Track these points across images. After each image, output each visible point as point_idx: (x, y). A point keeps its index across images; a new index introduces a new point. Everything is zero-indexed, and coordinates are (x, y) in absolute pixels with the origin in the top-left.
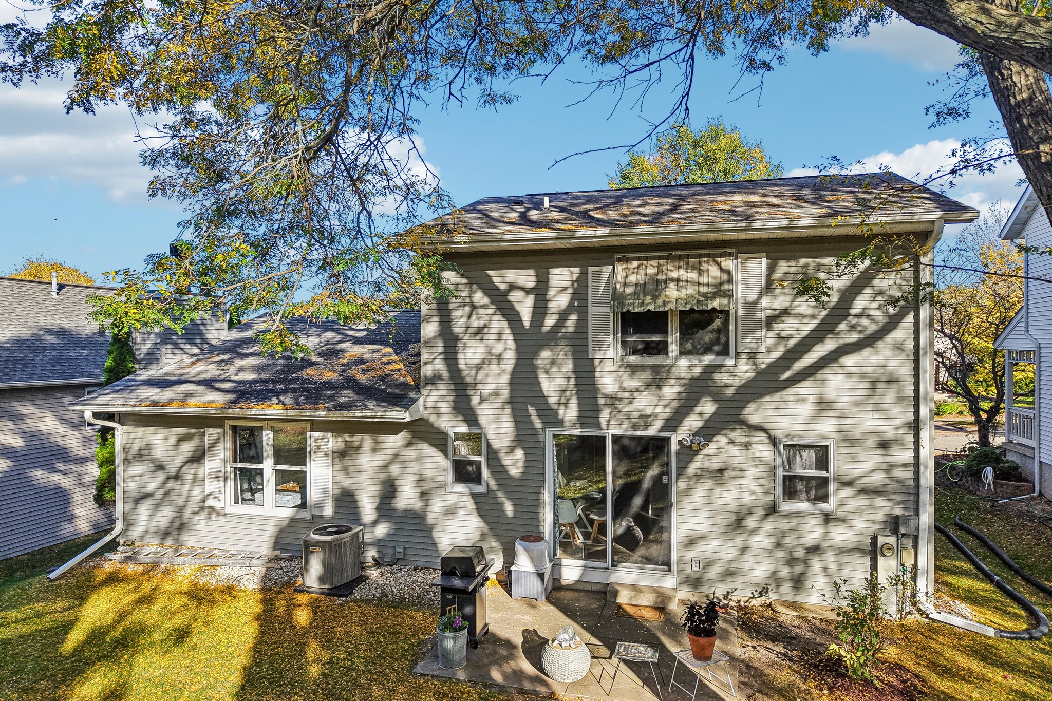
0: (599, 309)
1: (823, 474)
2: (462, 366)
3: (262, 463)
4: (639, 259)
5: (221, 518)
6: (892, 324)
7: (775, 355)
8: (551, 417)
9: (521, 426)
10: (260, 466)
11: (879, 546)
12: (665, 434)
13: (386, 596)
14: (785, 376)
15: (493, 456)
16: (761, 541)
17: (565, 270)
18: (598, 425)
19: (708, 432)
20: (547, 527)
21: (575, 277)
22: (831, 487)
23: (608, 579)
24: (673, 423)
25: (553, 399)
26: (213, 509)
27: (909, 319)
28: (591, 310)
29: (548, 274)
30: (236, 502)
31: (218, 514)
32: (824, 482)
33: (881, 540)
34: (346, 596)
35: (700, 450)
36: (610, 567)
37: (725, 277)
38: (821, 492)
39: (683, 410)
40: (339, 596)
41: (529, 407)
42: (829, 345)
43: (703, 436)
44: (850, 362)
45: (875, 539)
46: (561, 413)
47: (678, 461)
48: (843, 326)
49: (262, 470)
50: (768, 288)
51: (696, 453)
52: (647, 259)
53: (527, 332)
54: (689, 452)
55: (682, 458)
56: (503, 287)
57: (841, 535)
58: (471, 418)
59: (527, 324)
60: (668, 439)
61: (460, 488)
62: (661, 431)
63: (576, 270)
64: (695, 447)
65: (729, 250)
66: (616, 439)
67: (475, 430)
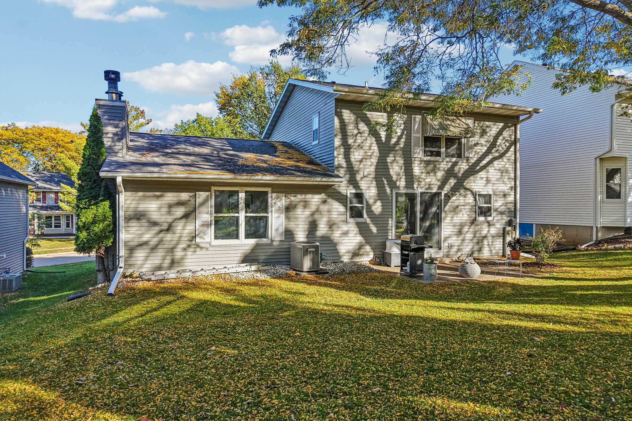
0: (417, 135)
1: (490, 205)
3: (238, 213)
6: (508, 149)
9: (380, 189)
10: (236, 215)
14: (478, 168)
15: (368, 205)
16: (469, 236)
17: (400, 115)
18: (413, 188)
20: (393, 236)
21: (406, 119)
22: (492, 211)
24: (441, 187)
25: (394, 178)
27: (513, 147)
28: (413, 135)
29: (393, 116)
30: (217, 239)
32: (489, 209)
33: (507, 228)
35: (451, 197)
39: (445, 181)
41: (384, 180)
42: (490, 157)
44: (496, 163)
45: (504, 229)
46: (398, 183)
47: (444, 203)
48: (495, 149)
49: (239, 217)
53: (384, 144)
54: (448, 198)
55: (446, 201)
57: (493, 231)
58: (356, 185)
59: (383, 139)
60: (440, 194)
61: (353, 221)
62: (437, 190)
63: (406, 116)
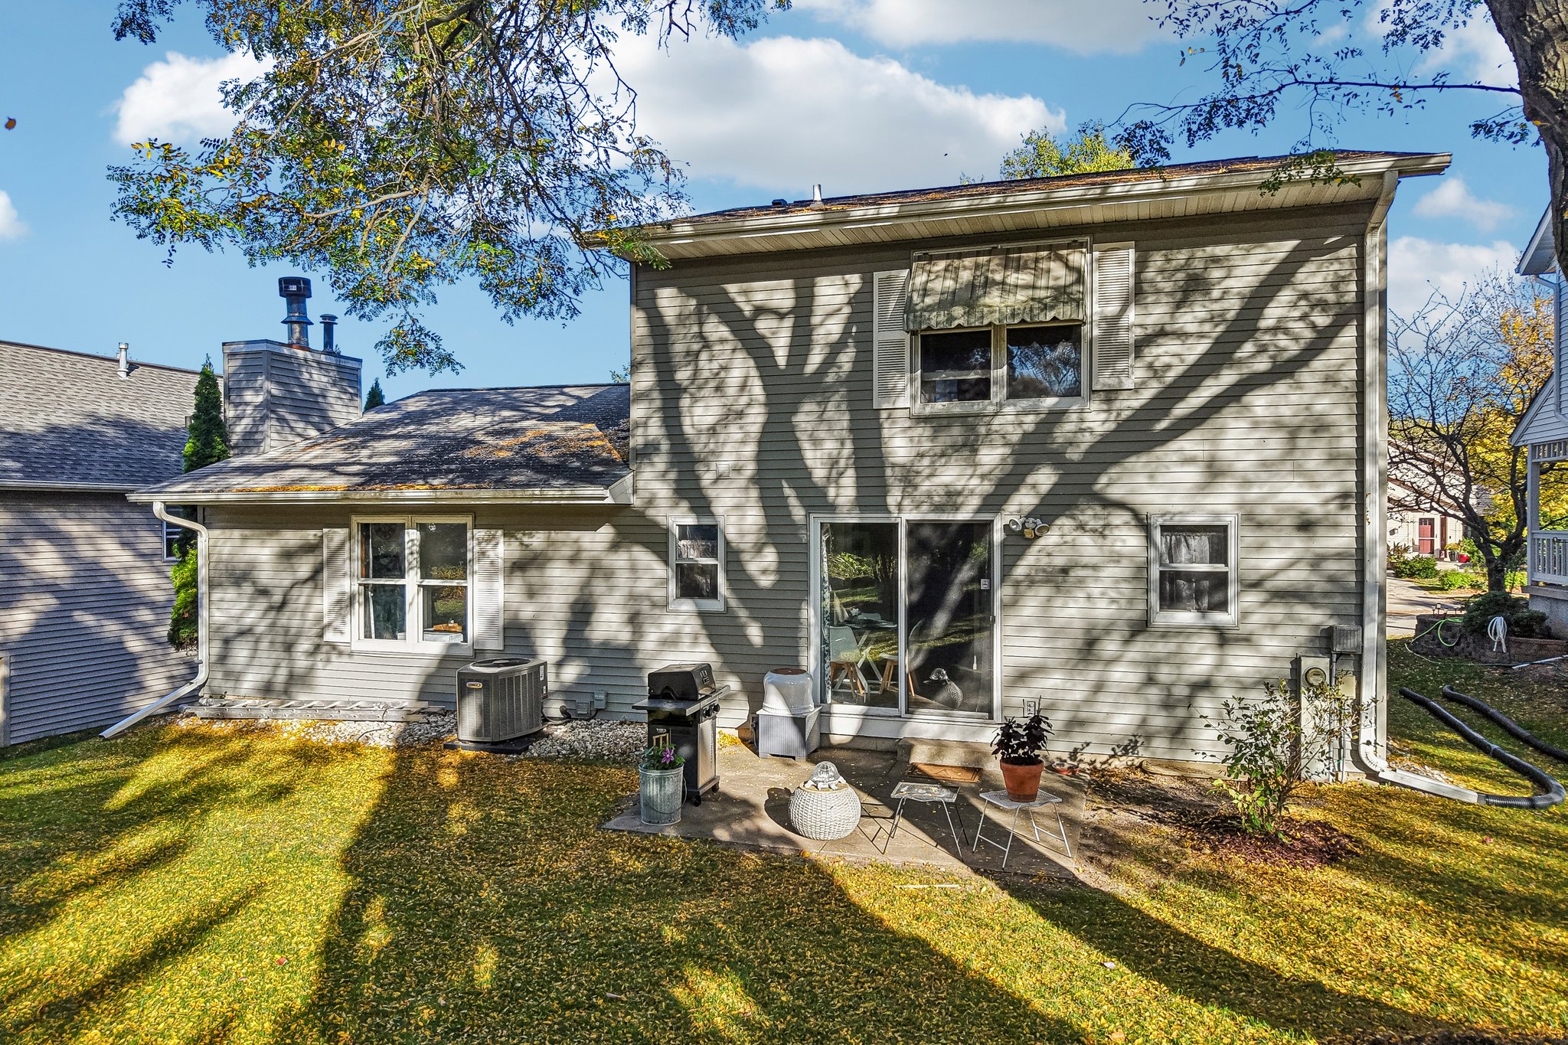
0: (888, 335)
1: (1220, 568)
2: (688, 430)
3: (403, 577)
4: (947, 257)
5: (345, 659)
6: (1323, 340)
7: (1147, 394)
8: (816, 499)
9: (772, 512)
10: (400, 582)
11: (1303, 672)
12: (984, 517)
13: (576, 752)
14: (1163, 424)
15: (734, 558)
17: (837, 279)
18: (885, 508)
19: (1048, 511)
20: (810, 659)
21: (853, 289)
22: (1232, 590)
23: (899, 731)
24: (994, 502)
25: (819, 474)
26: (333, 646)
27: (1350, 332)
28: (878, 336)
29: (813, 286)
30: (368, 636)
31: (340, 653)
32: (1220, 582)
33: (1307, 663)
34: (519, 753)
35: (1037, 537)
36: (903, 714)
37: (1071, 278)
38: (1217, 597)
39: (1012, 480)
40: (508, 752)
41: (785, 485)
42: (1228, 377)
43: (1042, 517)
44: (1259, 401)
45: (1296, 662)
46: (832, 492)
47: (1003, 556)
48: (1248, 348)
49: (404, 586)
50: (1138, 293)
51: (1030, 542)
52: (960, 256)
53: (782, 374)
54: (1020, 540)
55: (1011, 551)
56: (747, 309)
58: (701, 504)
59: (781, 360)
60: (987, 526)
61: (688, 606)
62: (979, 511)
63: (855, 279)
64: (1028, 534)
65: (1081, 239)
66: (914, 527)
67: (706, 521)
